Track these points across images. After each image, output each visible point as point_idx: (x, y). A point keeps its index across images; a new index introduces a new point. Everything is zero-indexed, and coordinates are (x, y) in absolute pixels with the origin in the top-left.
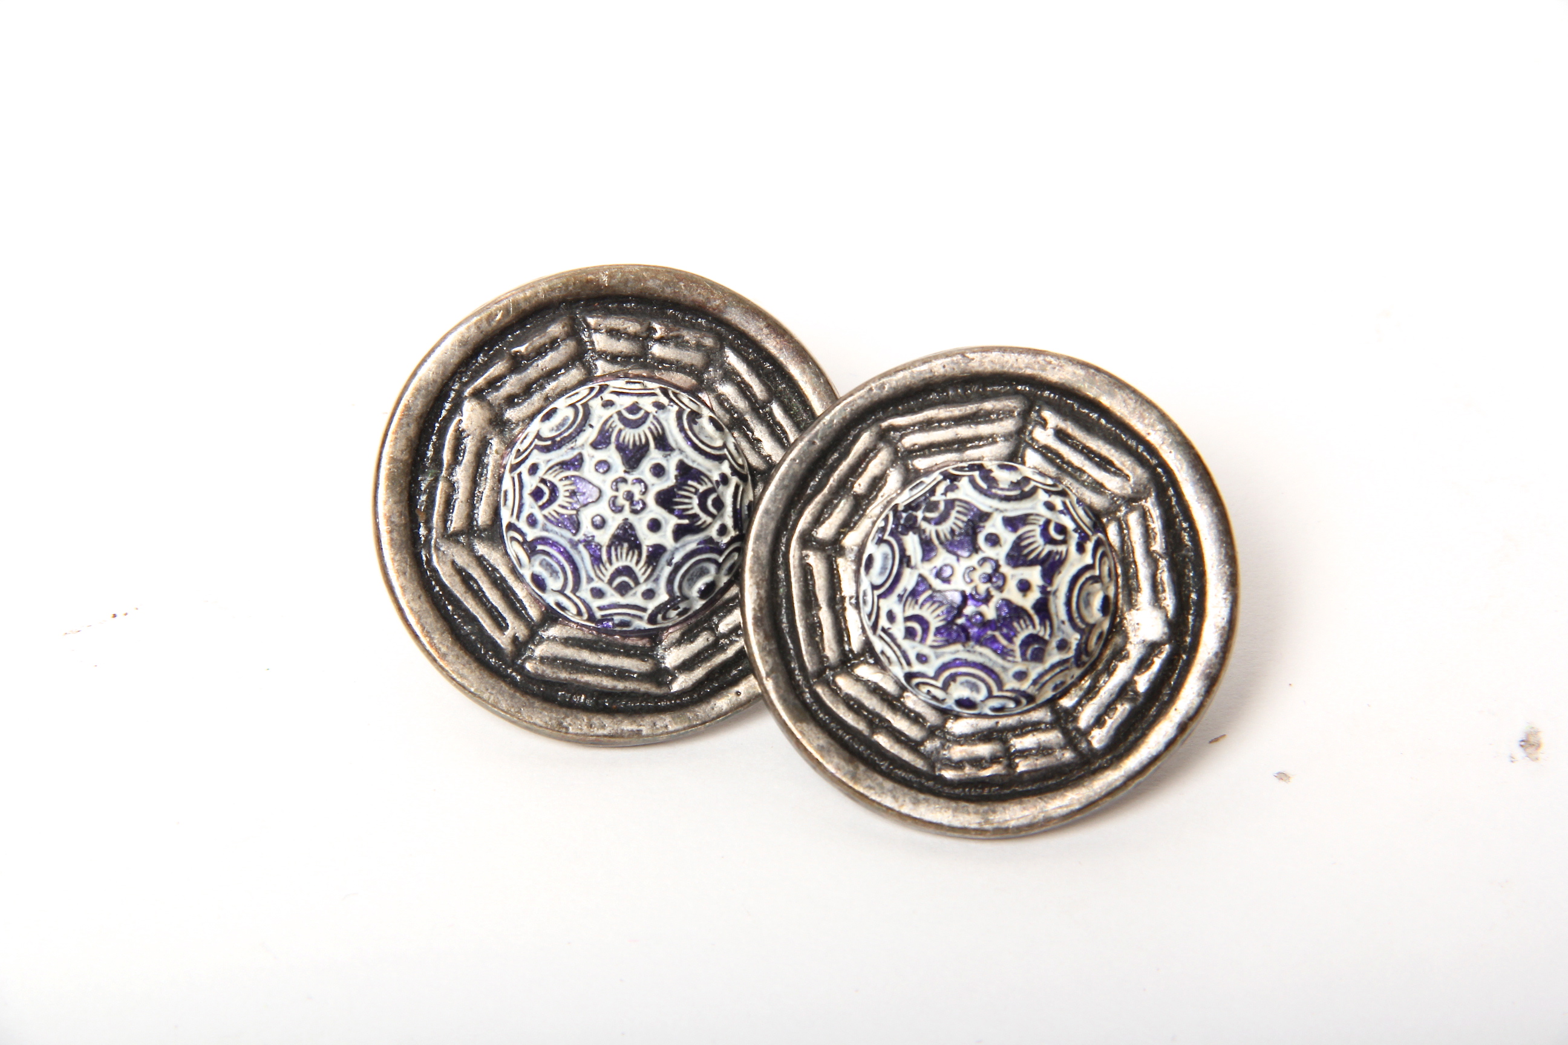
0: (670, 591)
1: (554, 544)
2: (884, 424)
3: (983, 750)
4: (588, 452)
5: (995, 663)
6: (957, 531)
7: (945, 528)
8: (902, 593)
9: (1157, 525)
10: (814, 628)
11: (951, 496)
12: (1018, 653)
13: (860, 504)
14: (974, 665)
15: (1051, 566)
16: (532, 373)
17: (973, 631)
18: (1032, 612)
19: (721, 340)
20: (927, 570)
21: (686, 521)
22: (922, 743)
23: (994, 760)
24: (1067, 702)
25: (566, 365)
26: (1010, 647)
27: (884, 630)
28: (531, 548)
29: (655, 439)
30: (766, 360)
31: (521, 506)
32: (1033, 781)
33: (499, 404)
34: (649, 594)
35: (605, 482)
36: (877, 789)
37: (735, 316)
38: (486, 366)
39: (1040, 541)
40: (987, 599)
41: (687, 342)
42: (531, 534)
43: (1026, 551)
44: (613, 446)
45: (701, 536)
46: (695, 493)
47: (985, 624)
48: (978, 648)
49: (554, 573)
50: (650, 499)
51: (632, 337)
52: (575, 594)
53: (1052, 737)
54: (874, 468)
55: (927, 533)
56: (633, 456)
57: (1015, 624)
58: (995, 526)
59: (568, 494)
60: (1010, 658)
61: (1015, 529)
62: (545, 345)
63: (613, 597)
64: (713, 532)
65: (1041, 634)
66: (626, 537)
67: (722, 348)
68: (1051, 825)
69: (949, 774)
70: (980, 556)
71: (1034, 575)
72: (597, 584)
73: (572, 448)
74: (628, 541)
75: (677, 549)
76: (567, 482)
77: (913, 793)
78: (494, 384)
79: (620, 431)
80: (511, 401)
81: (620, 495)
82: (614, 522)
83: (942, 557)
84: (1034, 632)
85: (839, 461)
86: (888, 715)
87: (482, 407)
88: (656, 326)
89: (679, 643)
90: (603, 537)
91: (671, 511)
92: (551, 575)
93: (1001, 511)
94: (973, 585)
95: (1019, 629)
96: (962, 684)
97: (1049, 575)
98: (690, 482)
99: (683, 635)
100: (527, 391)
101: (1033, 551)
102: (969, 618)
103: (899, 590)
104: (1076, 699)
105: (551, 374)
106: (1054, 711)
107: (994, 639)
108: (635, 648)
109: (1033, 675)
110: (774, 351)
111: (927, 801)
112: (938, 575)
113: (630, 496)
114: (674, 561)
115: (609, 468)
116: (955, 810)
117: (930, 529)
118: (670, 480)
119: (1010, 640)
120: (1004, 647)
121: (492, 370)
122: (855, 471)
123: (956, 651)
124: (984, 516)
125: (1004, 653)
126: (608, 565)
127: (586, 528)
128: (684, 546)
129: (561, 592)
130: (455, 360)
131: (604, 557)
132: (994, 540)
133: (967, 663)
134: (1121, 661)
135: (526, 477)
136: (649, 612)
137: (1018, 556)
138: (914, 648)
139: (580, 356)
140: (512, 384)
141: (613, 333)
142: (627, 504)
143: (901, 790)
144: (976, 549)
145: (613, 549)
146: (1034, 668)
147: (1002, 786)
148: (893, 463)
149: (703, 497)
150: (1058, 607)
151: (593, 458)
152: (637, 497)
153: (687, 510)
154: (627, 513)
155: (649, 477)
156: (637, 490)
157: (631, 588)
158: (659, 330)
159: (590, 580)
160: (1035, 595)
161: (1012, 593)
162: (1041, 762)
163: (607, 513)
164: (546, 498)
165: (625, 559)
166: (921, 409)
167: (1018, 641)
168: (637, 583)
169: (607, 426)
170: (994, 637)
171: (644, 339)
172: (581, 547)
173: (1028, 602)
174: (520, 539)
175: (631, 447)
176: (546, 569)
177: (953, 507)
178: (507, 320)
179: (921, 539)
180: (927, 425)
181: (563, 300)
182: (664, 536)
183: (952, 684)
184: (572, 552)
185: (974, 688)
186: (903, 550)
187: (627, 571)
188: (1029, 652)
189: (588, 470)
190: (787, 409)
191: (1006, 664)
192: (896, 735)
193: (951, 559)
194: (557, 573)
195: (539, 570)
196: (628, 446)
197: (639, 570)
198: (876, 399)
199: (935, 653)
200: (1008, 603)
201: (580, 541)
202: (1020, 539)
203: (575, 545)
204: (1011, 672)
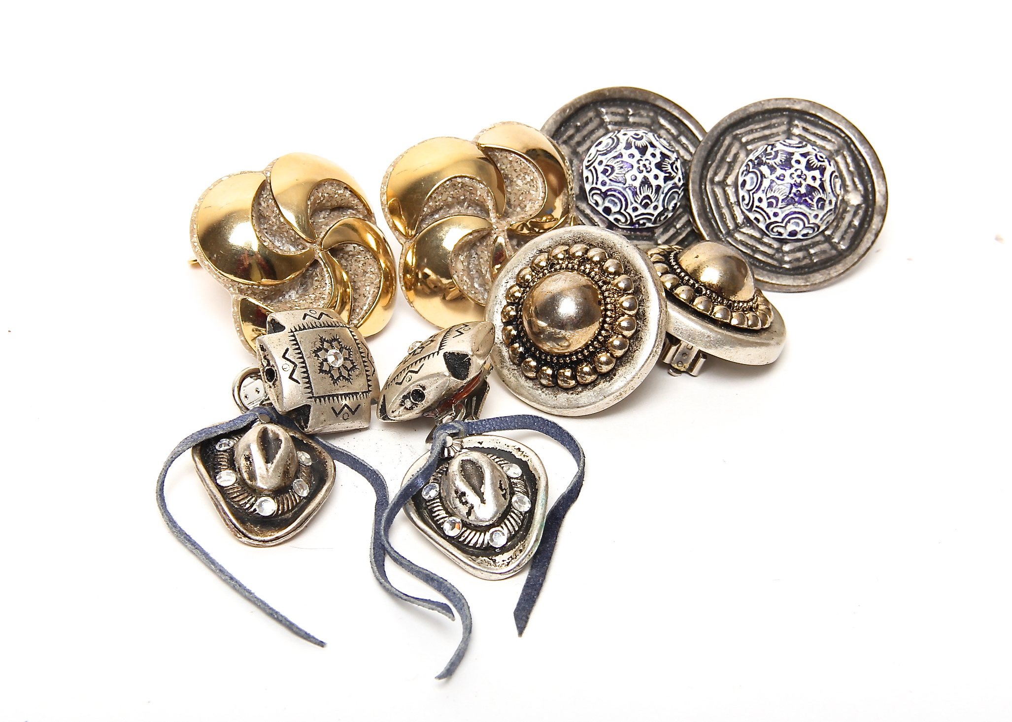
0: (663, 206)
1: (615, 191)
2: (734, 133)
3: (800, 255)
4: (624, 152)
5: (806, 212)
6: (783, 161)
7: (777, 161)
8: (764, 189)
9: (849, 160)
10: (722, 215)
11: (775, 149)
12: (815, 206)
13: (731, 166)
14: (799, 213)
15: (822, 170)
16: (585, 132)
17: (797, 199)
18: (819, 188)
19: (656, 113)
20: (773, 177)
21: (668, 175)
22: (774, 255)
23: (804, 258)
24: (828, 233)
25: (597, 128)
26: (812, 203)
27: (757, 207)
28: (604, 195)
29: (649, 143)
30: (675, 119)
31: (597, 178)
32: (821, 264)
33: (574, 146)
34: (656, 208)
35: (633, 161)
36: (761, 275)
37: (660, 103)
38: (566, 131)
39: (816, 161)
40: (800, 185)
41: (643, 115)
42: (604, 189)
43: (812, 165)
44: (633, 147)
45: (672, 182)
46: (669, 163)
47: (801, 196)
48: (799, 206)
49: (615, 204)
50: (653, 166)
51: (621, 115)
52: (625, 211)
53: (826, 246)
54: (734, 151)
55: (771, 164)
56: (643, 150)
57: (813, 194)
58: (797, 157)
59: (619, 168)
60: (812, 208)
61: (806, 157)
62: (587, 121)
63: (641, 210)
64: (676, 180)
65: (823, 197)
66: (645, 182)
67: (657, 117)
68: (832, 281)
69: (787, 266)
70: (794, 169)
71: (817, 173)
72: (635, 205)
73: (616, 152)
74: (647, 184)
75: (665, 187)
76: (618, 163)
77: (775, 274)
78: (571, 137)
79: (635, 142)
80: (579, 144)
81: (641, 165)
82: (640, 177)
83: (779, 172)
84: (821, 196)
85: (719, 149)
86: (759, 246)
87: (568, 147)
88: (630, 110)
89: (663, 233)
90: (637, 184)
91: (662, 171)
92: (614, 205)
93: (797, 152)
94: (794, 180)
95: (815, 196)
96: (792, 223)
97: (822, 174)
98: (666, 159)
99: (664, 229)
100: (584, 139)
101: (814, 165)
102: (795, 194)
103: (762, 188)
104: (832, 230)
105: (592, 132)
106: (824, 236)
107: (806, 201)
108: (646, 236)
109: (820, 216)
110: (677, 115)
111: (782, 277)
112: (778, 178)
113: (645, 166)
114: (665, 192)
115: (633, 156)
116: (794, 279)
117: (771, 162)
118: (658, 159)
119: (812, 201)
120: (810, 204)
121: (568, 133)
122: (727, 152)
123: (791, 208)
124: (793, 154)
125: (810, 206)
126: (640, 195)
127: (629, 182)
128: (667, 186)
129: (619, 212)
130: (554, 130)
131: (638, 192)
132: (798, 162)
133: (795, 213)
134: (846, 213)
135: (597, 167)
136: (655, 216)
137: (809, 167)
138: (771, 211)
139: (602, 124)
140: (577, 138)
141: (613, 114)
142: (644, 169)
143: (771, 275)
144: (791, 167)
145: (641, 188)
146: (821, 213)
147: (809, 268)
148: (741, 148)
149: (672, 165)
150: (827, 186)
151: (626, 153)
152: (648, 166)
153: (667, 170)
154: (645, 173)
155: (651, 158)
156: (647, 163)
157: (649, 205)
158: (631, 112)
159: (632, 203)
160: (818, 182)
161: (810, 181)
162: (823, 257)
163: (637, 174)
164: (610, 171)
165: (647, 192)
166: (747, 126)
167: (815, 200)
168: (652, 202)
169: (629, 141)
170: (806, 199)
171: (626, 115)
172: (627, 189)
173: (817, 184)
174: (599, 192)
175: (641, 147)
176: (611, 203)
177: (778, 153)
178: (571, 112)
179: (768, 166)
180: (751, 131)
181: (592, 102)
182: (660, 182)
183: (788, 224)
184: (624, 192)
185: (797, 224)
186: (761, 172)
187: (648, 197)
188: (819, 205)
189: (625, 158)
190: (687, 138)
191: (811, 212)
192: (764, 253)
193: (783, 172)
194: (616, 203)
195: (607, 204)
196: (640, 147)
197: (652, 196)
198: (729, 124)
199: (781, 211)
200: (809, 185)
201: (627, 187)
202: (808, 161)
203: (625, 189)
204: (813, 215)
